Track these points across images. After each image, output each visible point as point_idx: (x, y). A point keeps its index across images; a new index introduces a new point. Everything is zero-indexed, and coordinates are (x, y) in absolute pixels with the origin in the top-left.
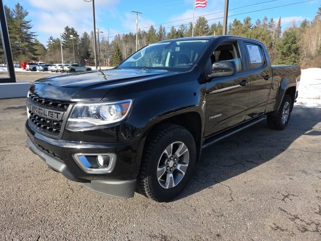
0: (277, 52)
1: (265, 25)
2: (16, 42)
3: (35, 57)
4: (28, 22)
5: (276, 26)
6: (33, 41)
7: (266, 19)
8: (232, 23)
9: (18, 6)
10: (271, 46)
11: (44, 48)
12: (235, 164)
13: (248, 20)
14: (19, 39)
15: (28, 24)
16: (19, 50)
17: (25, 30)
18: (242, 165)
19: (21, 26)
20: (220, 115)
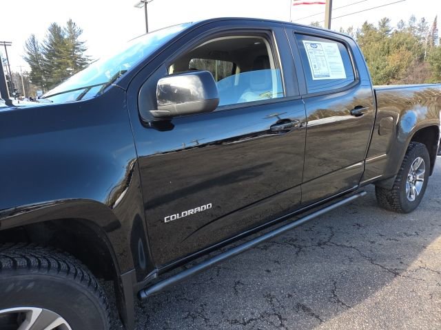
0: (430, 67)
1: (411, 28)
2: (68, 69)
4: (82, 43)
5: (429, 30)
7: (413, 19)
8: (361, 27)
9: (70, 23)
10: (421, 59)
13: (384, 22)
14: (71, 64)
15: (82, 45)
17: (79, 53)
18: (280, 318)
19: (74, 48)
20: (206, 207)
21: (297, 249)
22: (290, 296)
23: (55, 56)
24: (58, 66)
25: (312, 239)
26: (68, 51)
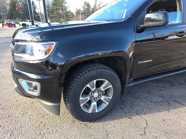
2: (60, 11)
3: (69, 19)
6: (68, 10)
11: (73, 15)
12: (161, 102)
14: (61, 9)
16: (61, 15)
17: (64, 4)
18: (169, 103)
19: (63, 2)
20: (150, 61)
21: (171, 85)
22: (171, 98)
23: (55, 5)
24: (56, 10)
25: (177, 82)
26: (60, 3)
